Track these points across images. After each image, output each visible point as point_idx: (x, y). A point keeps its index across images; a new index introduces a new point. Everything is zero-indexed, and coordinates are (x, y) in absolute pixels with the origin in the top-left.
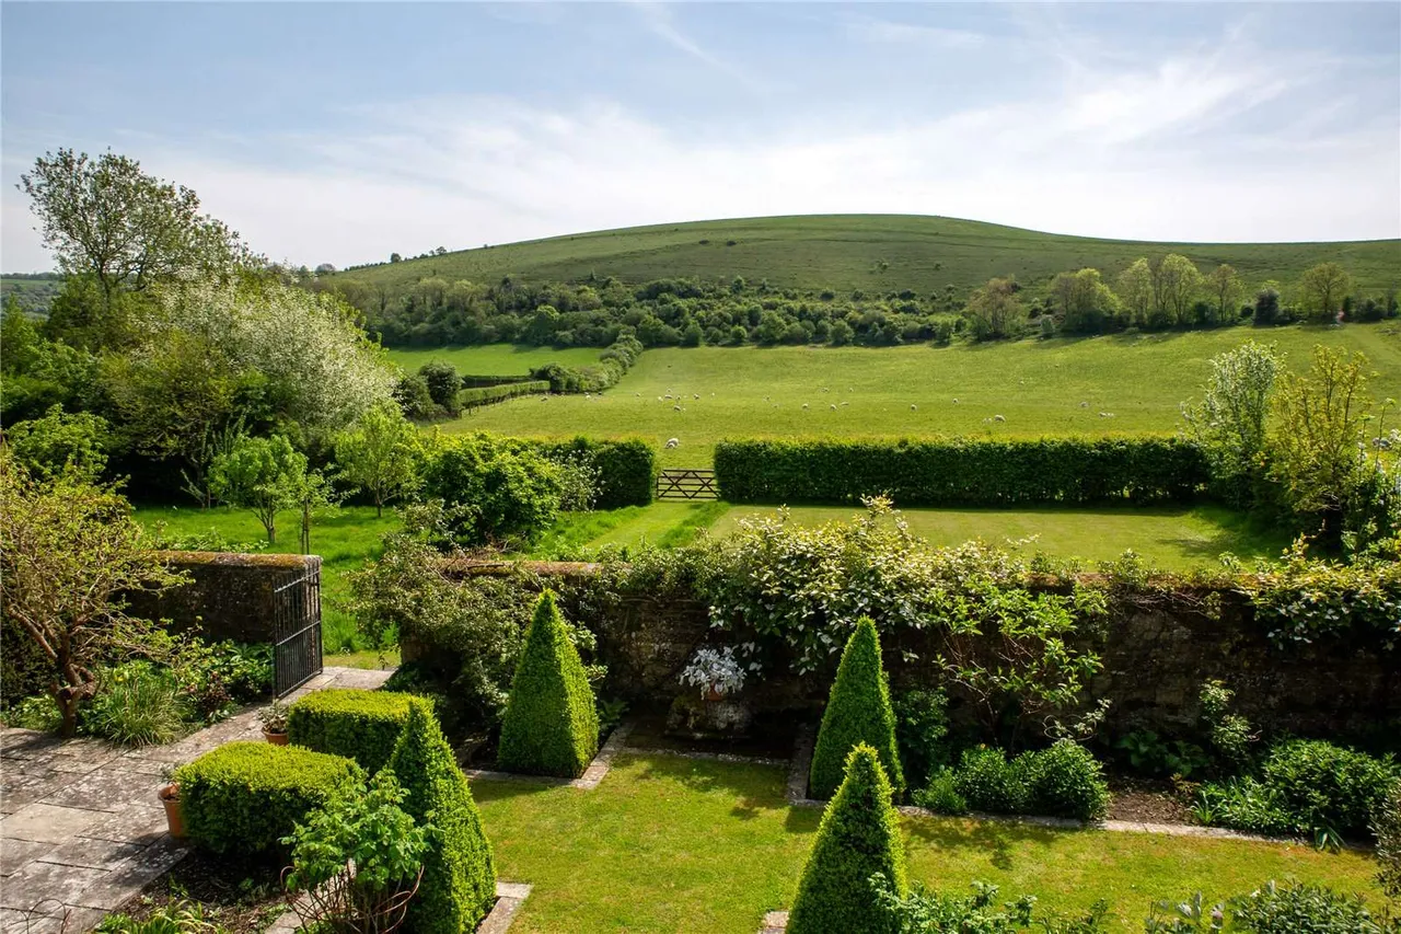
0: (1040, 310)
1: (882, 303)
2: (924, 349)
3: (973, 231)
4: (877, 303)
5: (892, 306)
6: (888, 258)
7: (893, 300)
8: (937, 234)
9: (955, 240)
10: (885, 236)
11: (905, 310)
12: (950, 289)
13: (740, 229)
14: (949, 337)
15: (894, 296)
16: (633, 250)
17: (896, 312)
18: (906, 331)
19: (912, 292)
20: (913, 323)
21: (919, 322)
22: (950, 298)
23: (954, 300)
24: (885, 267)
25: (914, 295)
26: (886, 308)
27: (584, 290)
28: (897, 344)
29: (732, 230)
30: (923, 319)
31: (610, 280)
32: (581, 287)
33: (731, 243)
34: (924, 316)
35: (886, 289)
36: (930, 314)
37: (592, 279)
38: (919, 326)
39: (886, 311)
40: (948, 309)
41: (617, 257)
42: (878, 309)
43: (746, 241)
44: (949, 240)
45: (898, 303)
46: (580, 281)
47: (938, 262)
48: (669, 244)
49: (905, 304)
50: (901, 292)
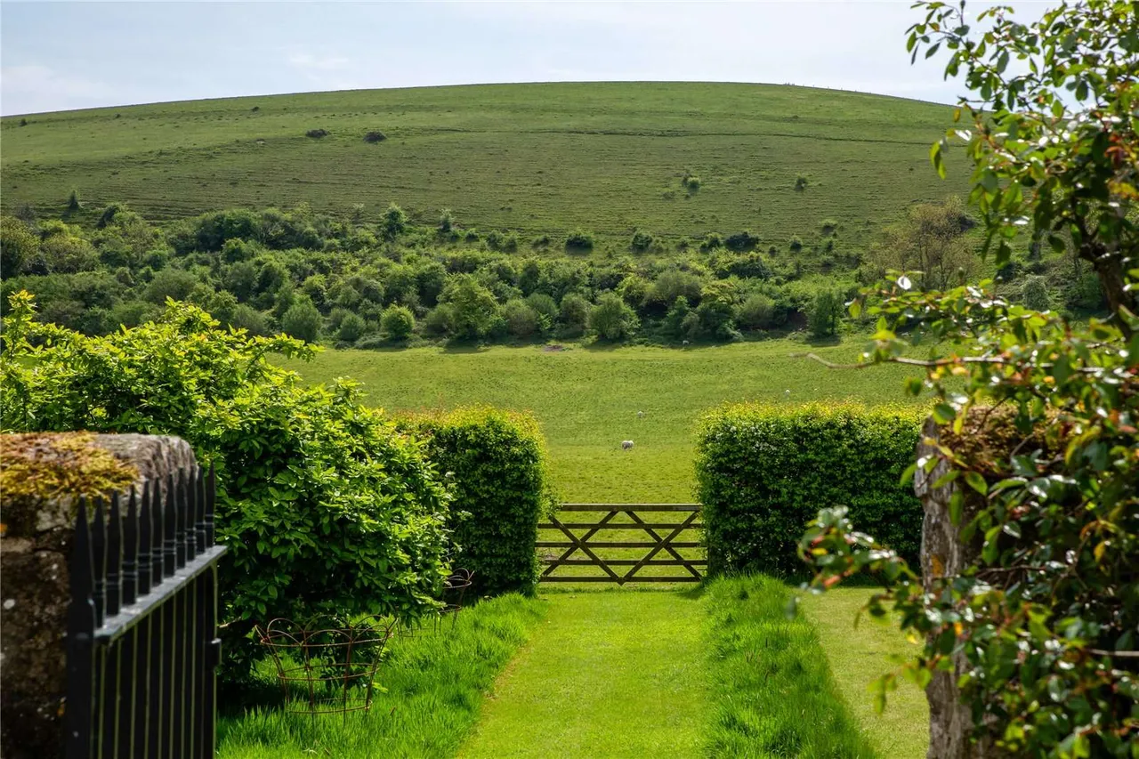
0: (1020, 267)
1: (691, 258)
2: (786, 348)
3: (868, 113)
4: (682, 258)
5: (712, 264)
6: (699, 168)
7: (714, 253)
8: (795, 119)
9: (829, 131)
10: (691, 124)
11: (741, 271)
12: (828, 228)
13: (389, 109)
14: (833, 325)
15: (715, 243)
16: (165, 148)
17: (722, 275)
18: (745, 315)
19: (752, 234)
20: (758, 298)
21: (769, 294)
22: (829, 247)
23: (840, 250)
24: (694, 186)
25: (757, 240)
26: (700, 267)
27: (58, 231)
28: (726, 339)
29: (375, 110)
30: (780, 289)
31: (113, 211)
32: (51, 224)
33: (375, 138)
34: (778, 283)
35: (701, 230)
36: (790, 278)
37: (73, 205)
38: (770, 303)
39: (700, 274)
40: (827, 267)
41: (128, 161)
42: (684, 268)
43: (408, 132)
44: (822, 130)
45: (725, 257)
46: (45, 212)
47: (804, 175)
48: (245, 136)
49: (738, 258)
50: (728, 236)
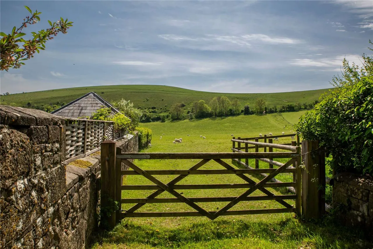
0: (190, 111)
1: (146, 110)
2: (158, 123)
3: (173, 90)
5: (149, 111)
6: (149, 97)
7: (150, 109)
8: (163, 90)
9: (168, 92)
10: (148, 91)
11: (153, 112)
12: (166, 106)
13: (106, 89)
14: (165, 120)
15: (150, 108)
16: (72, 94)
17: (150, 113)
18: (153, 118)
20: (154, 116)
21: (156, 115)
22: (166, 108)
23: (167, 109)
24: (148, 100)
25: (156, 108)
26: (148, 112)
27: (55, 107)
28: (150, 122)
29: (103, 89)
31: (64, 104)
32: (55, 106)
33: (103, 93)
34: (158, 114)
35: (148, 106)
36: (160, 113)
37: (58, 103)
38: (156, 116)
39: (147, 112)
40: (165, 111)
41: (66, 96)
42: (145, 112)
43: (107, 92)
44: (166, 92)
45: (151, 110)
46: (54, 104)
47: (163, 99)
48: (84, 93)
49: (153, 110)
50: (152, 107)
